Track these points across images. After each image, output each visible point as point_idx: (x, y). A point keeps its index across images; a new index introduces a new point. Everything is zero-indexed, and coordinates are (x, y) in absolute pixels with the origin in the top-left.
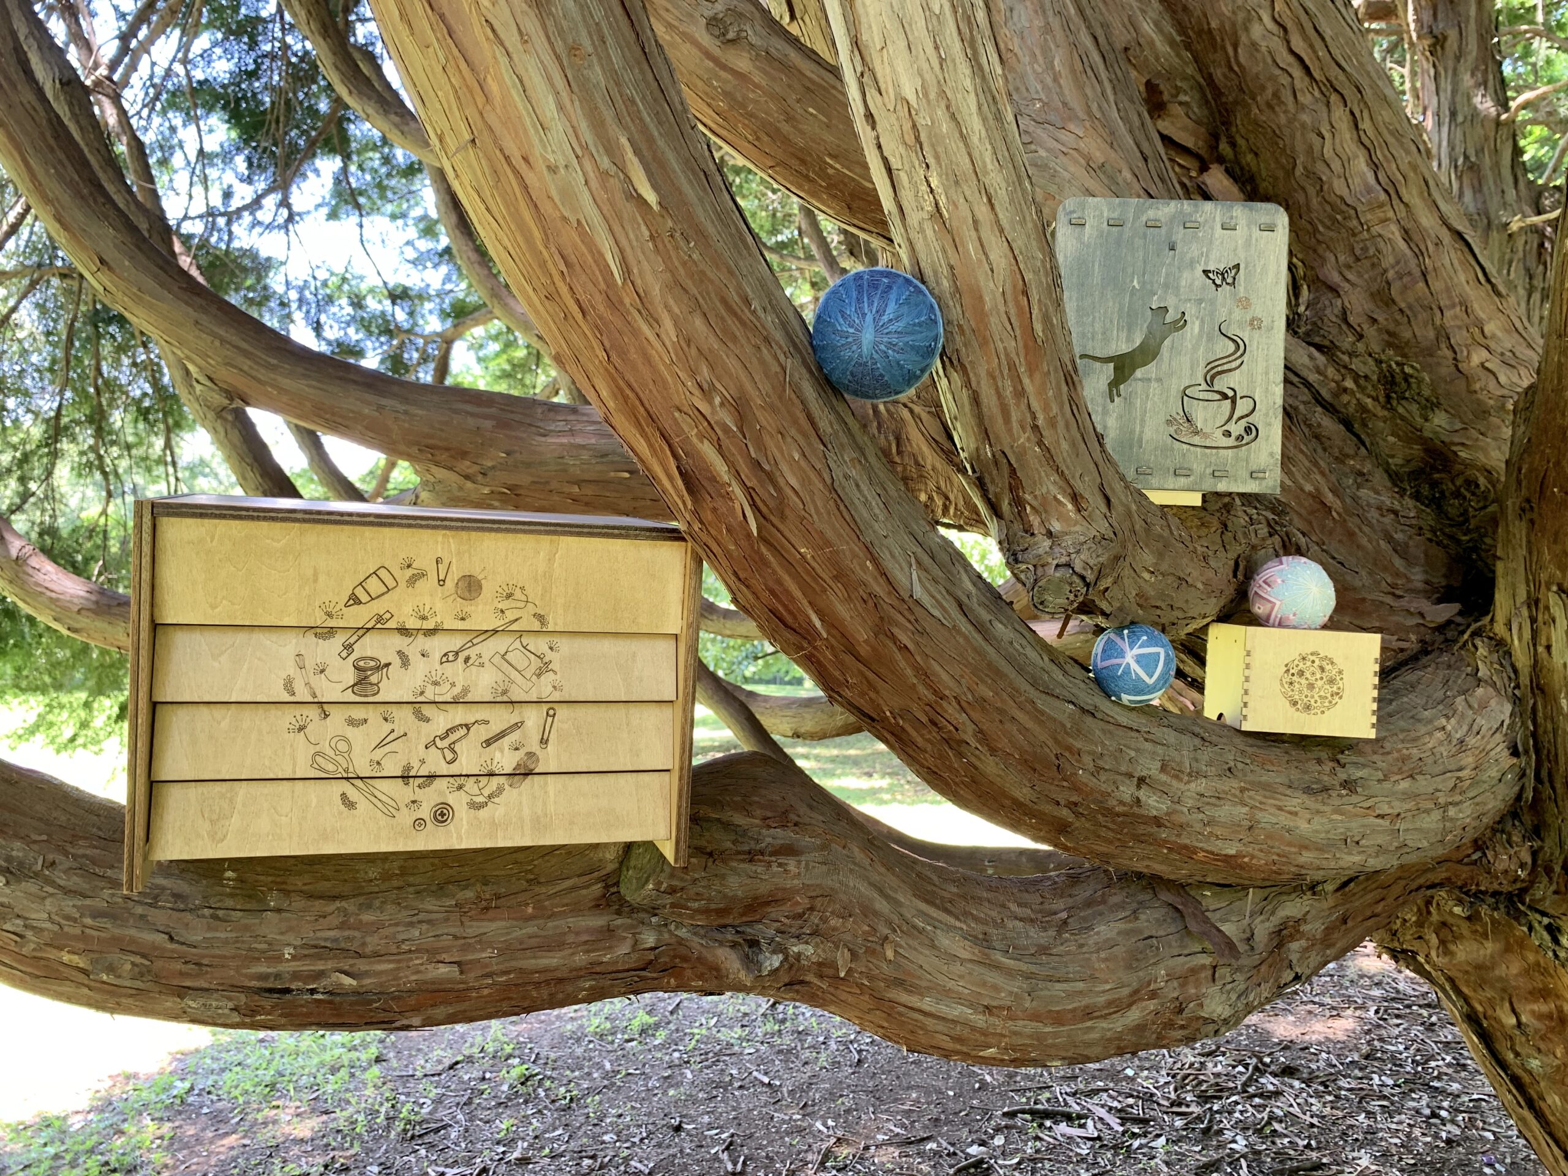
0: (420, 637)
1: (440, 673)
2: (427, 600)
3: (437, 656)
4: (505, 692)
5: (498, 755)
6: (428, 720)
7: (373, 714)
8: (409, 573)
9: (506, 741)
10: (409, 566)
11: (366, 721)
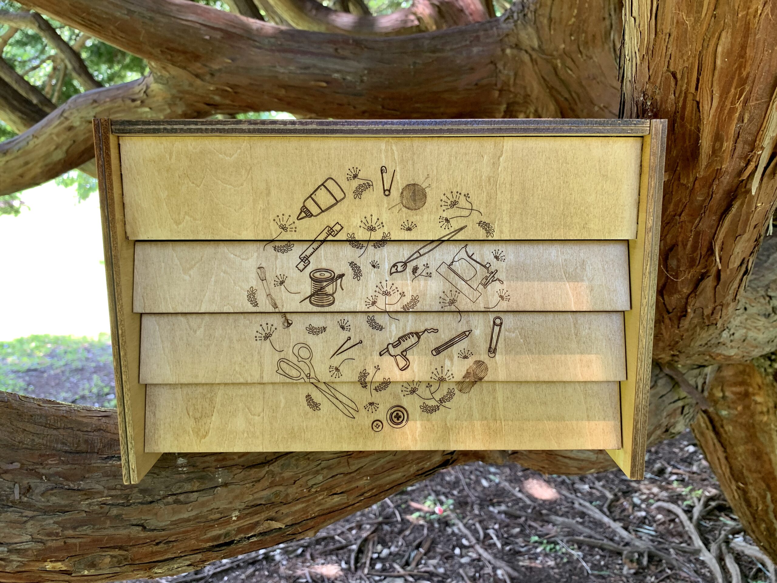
0: (371, 248)
1: (390, 283)
2: (374, 211)
3: (386, 266)
4: (452, 302)
5: (448, 363)
6: (381, 328)
7: (330, 322)
8: (355, 183)
9: (456, 349)
10: (355, 176)
11: (325, 329)
